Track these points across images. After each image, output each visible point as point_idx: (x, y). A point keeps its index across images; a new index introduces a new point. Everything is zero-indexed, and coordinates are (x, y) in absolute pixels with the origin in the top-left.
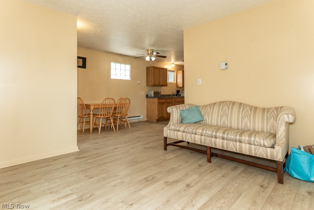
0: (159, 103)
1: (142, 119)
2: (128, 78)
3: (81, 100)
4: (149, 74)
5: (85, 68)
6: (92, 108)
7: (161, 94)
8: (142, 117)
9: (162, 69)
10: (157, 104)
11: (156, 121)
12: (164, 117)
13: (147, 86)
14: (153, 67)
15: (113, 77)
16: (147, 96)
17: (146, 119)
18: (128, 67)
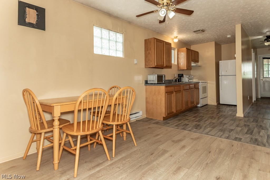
0: (166, 92)
1: (141, 117)
2: (120, 54)
3: (30, 94)
4: (150, 50)
5: (44, 29)
6: (57, 113)
7: (166, 79)
8: (141, 113)
9: (166, 44)
10: (164, 94)
11: (162, 120)
12: (173, 112)
13: (145, 67)
14: (155, 38)
15: (97, 51)
16: (146, 82)
17: (145, 116)
18: (120, 37)
